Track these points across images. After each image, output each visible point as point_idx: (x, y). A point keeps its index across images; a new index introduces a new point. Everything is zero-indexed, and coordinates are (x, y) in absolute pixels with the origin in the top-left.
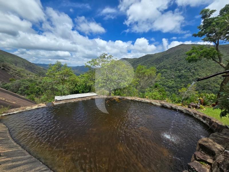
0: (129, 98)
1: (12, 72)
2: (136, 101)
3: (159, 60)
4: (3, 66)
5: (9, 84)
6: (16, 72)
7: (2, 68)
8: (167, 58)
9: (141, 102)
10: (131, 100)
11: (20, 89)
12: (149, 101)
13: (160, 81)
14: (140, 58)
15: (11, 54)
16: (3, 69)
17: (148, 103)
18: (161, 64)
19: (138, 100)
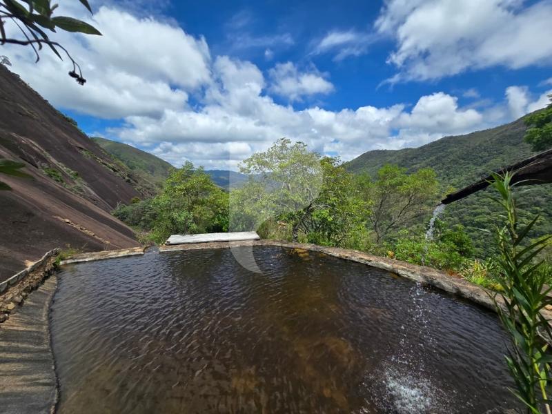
1: (141, 187)
3: (485, 150)
4: (128, 176)
5: (128, 208)
6: (148, 186)
7: (127, 178)
8: (514, 145)
11: (142, 218)
14: (421, 148)
16: (128, 181)
18: (493, 162)
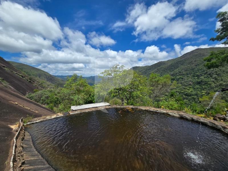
0: (143, 108)
1: (36, 84)
2: (151, 111)
3: (173, 66)
4: (30, 79)
5: (33, 95)
6: (40, 83)
7: (29, 80)
8: (181, 64)
9: (156, 112)
10: (145, 110)
11: (41, 99)
12: (165, 112)
13: (176, 89)
14: (152, 65)
15: (37, 68)
16: (30, 82)
17: (164, 114)
18: (175, 70)
19: (152, 111)
